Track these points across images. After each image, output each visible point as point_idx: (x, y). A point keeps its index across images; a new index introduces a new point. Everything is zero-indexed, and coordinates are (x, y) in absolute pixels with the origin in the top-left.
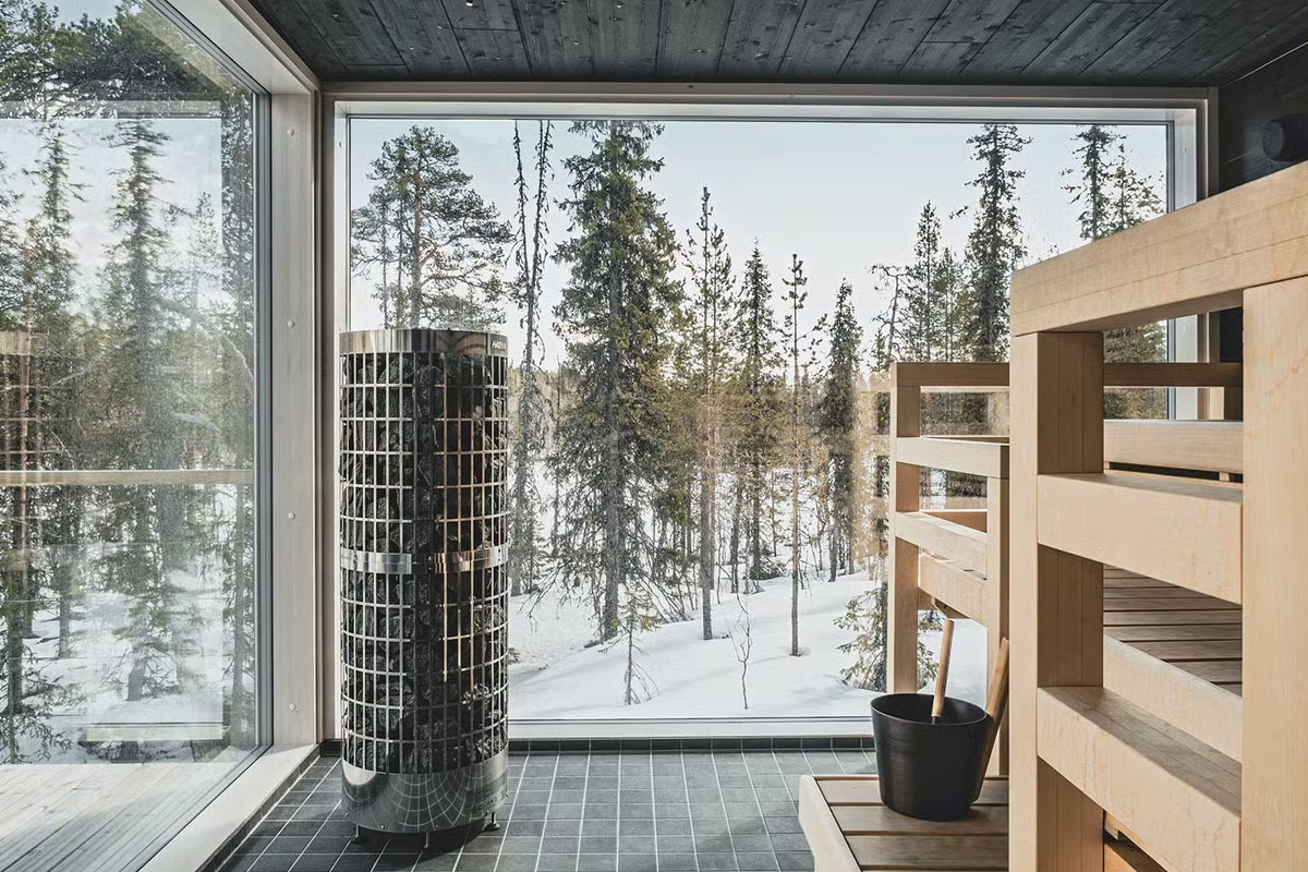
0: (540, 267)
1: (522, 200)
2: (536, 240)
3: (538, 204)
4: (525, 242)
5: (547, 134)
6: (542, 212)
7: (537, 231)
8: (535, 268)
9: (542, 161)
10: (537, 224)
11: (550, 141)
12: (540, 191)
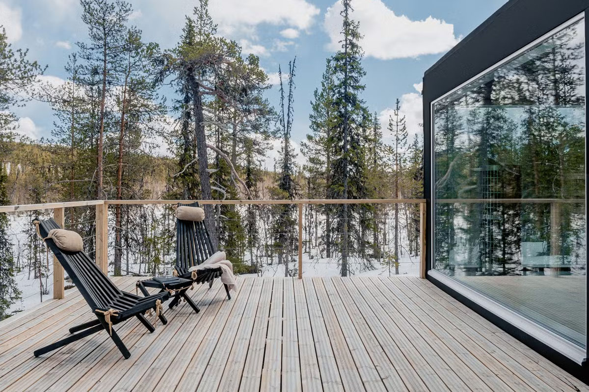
0: (290, 126)
1: (282, 98)
2: (288, 115)
3: (289, 99)
4: (283, 115)
5: (293, 70)
6: (291, 103)
7: (289, 111)
8: (288, 126)
9: (291, 81)
10: (289, 108)
11: (294, 73)
12: (290, 94)
